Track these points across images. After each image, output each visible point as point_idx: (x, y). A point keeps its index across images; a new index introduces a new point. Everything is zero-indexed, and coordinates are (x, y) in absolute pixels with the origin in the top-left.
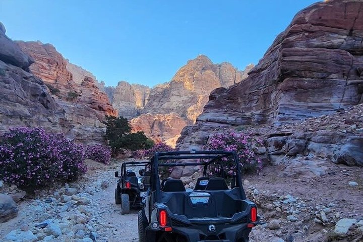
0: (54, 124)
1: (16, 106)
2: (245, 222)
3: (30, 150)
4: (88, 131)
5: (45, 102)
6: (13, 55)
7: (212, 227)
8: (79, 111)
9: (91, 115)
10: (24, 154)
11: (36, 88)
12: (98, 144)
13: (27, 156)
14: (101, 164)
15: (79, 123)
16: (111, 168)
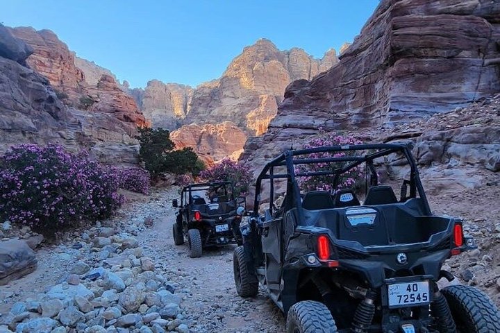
0: (69, 141)
1: (15, 115)
2: (448, 247)
3: (45, 176)
4: (115, 150)
5: (54, 110)
6: (4, 42)
7: (402, 257)
8: (99, 123)
9: (116, 127)
10: (36, 182)
11: (40, 90)
12: (131, 167)
13: (41, 185)
14: (138, 195)
15: (100, 140)
16: (152, 199)
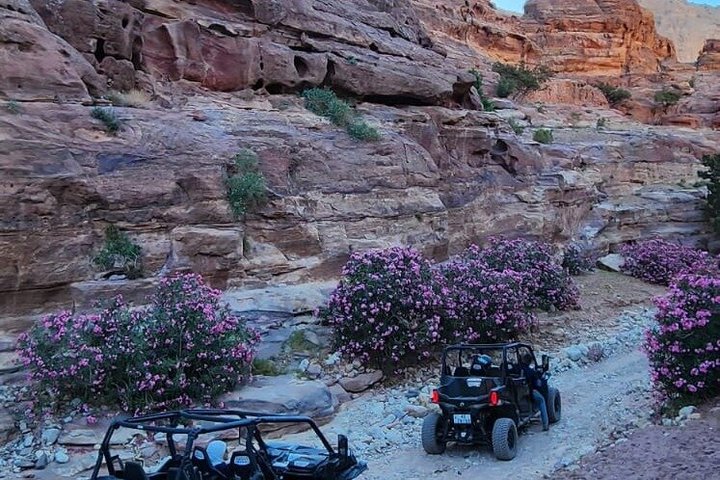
0: (532, 206)
4: (657, 201)
5: (508, 161)
6: (406, 90)
8: (635, 153)
9: (676, 154)
11: (478, 137)
12: (682, 230)
13: (368, 310)
15: (637, 182)
